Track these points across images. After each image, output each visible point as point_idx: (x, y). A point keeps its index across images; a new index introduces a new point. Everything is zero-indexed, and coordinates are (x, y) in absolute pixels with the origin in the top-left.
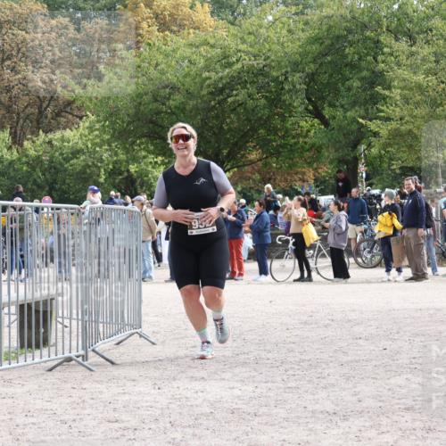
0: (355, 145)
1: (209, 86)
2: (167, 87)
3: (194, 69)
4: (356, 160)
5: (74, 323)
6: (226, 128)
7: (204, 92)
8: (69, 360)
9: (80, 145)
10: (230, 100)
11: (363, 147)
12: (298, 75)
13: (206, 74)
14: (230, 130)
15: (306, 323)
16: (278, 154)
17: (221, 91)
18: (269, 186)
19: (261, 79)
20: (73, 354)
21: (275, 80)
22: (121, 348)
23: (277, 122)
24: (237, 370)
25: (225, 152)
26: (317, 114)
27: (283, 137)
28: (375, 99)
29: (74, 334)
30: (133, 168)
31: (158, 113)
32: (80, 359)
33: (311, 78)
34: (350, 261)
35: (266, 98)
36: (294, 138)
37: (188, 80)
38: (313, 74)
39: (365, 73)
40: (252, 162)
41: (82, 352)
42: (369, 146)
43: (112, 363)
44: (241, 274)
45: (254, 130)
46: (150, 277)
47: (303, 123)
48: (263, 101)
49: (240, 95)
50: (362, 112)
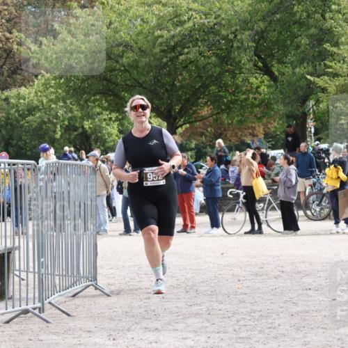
0: (304, 100)
1: (161, 44)
2: (120, 45)
3: (146, 27)
4: (305, 116)
5: (31, 276)
6: (178, 84)
7: (157, 50)
8: (26, 312)
9: (35, 102)
10: (182, 58)
11: (311, 103)
12: (247, 33)
13: (158, 33)
14: (182, 87)
15: (256, 275)
16: (228, 109)
17: (173, 49)
18: (220, 141)
19: (211, 37)
20: (30, 306)
21: (225, 38)
22: (77, 301)
23: (227, 79)
24: (190, 321)
25: (177, 108)
26: (267, 71)
27: (233, 94)
28: (323, 55)
29: (31, 287)
30: (87, 125)
31: (113, 70)
32: (37, 312)
33: (261, 36)
34: (300, 214)
35: (217, 55)
36: (244, 93)
37: (140, 38)
38: (262, 32)
39: (313, 31)
40: (203, 119)
41: (38, 305)
42: (318, 102)
43: (68, 315)
44: (193, 227)
45: (205, 86)
46: (106, 231)
47: (252, 80)
48: (213, 59)
49: (192, 53)
50: (310, 69)
